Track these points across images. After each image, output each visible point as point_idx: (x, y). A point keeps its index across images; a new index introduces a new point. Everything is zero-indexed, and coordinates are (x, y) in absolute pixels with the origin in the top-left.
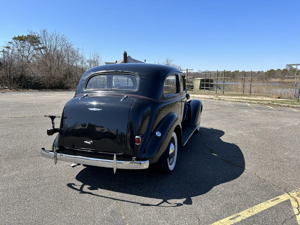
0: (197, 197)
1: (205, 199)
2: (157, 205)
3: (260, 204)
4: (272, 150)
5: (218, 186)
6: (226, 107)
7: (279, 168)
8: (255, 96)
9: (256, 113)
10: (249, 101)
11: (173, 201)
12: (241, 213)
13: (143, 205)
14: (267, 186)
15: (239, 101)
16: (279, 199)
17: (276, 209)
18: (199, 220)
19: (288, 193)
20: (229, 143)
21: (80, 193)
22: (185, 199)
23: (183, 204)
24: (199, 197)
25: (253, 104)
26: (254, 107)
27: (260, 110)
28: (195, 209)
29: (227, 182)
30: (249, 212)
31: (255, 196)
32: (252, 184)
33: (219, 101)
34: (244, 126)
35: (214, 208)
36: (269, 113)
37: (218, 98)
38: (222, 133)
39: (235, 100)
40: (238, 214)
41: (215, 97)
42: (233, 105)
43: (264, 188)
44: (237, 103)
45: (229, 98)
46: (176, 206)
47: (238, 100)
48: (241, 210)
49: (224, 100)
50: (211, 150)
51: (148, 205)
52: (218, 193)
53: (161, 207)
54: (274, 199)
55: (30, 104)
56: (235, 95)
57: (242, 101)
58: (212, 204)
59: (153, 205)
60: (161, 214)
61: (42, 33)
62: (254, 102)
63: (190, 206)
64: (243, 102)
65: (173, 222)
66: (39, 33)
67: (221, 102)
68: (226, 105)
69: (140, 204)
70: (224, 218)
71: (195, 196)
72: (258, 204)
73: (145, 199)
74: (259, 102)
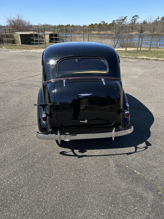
2: (136, 152)
5: (151, 128)
11: (140, 146)
13: (127, 154)
21: (78, 158)
22: (145, 143)
23: (148, 146)
24: (150, 139)
29: (152, 124)
46: (145, 149)
51: (131, 153)
52: (156, 133)
53: (139, 152)
63: (152, 146)
71: (147, 139)
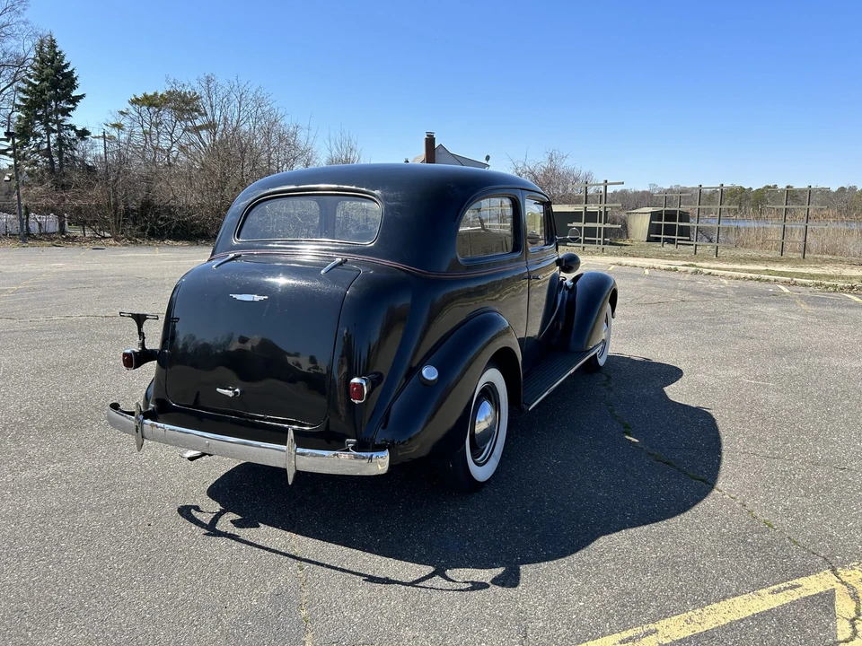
0: (538, 565)
1: (562, 574)
2: (413, 584)
3: (732, 600)
4: (820, 431)
5: (614, 535)
6: (713, 295)
7: (828, 490)
8: (817, 262)
9: (802, 315)
10: (788, 279)
11: (462, 575)
12: (661, 625)
13: (372, 579)
14: (769, 544)
15: (758, 279)
16: (800, 586)
17: (778, 620)
18: (525, 637)
19: (834, 570)
20: (689, 404)
21: (205, 534)
22: (500, 571)
23: (492, 585)
24: (544, 565)
25: (800, 289)
26: (802, 297)
27: (819, 306)
28: (523, 603)
29: (645, 524)
30: (689, 621)
31: (724, 573)
32: (723, 535)
33: (695, 277)
34: (751, 354)
35: (582, 604)
36: (843, 315)
37: (694, 269)
38: (673, 374)
39: (743, 275)
40: (652, 626)
41: (686, 265)
42: (734, 289)
43: (760, 549)
44: (750, 283)
45: (728, 270)
46: (467, 590)
47: (754, 276)
48: (664, 614)
49: (710, 274)
50: (626, 426)
51: (387, 581)
52: (608, 556)
53: (423, 590)
54: (782, 586)
55: (157, 279)
56: (754, 260)
57: (767, 277)
58: (578, 592)
59: (399, 583)
60: (415, 610)
61: (204, 85)
62: (804, 281)
63: (511, 592)
64: (767, 280)
65: (445, 636)
66: (195, 85)
67: (701, 282)
68: (712, 291)
69: (365, 575)
70: (603, 635)
71: (534, 562)
72: (724, 599)
73: (383, 564)
74: (818, 281)
